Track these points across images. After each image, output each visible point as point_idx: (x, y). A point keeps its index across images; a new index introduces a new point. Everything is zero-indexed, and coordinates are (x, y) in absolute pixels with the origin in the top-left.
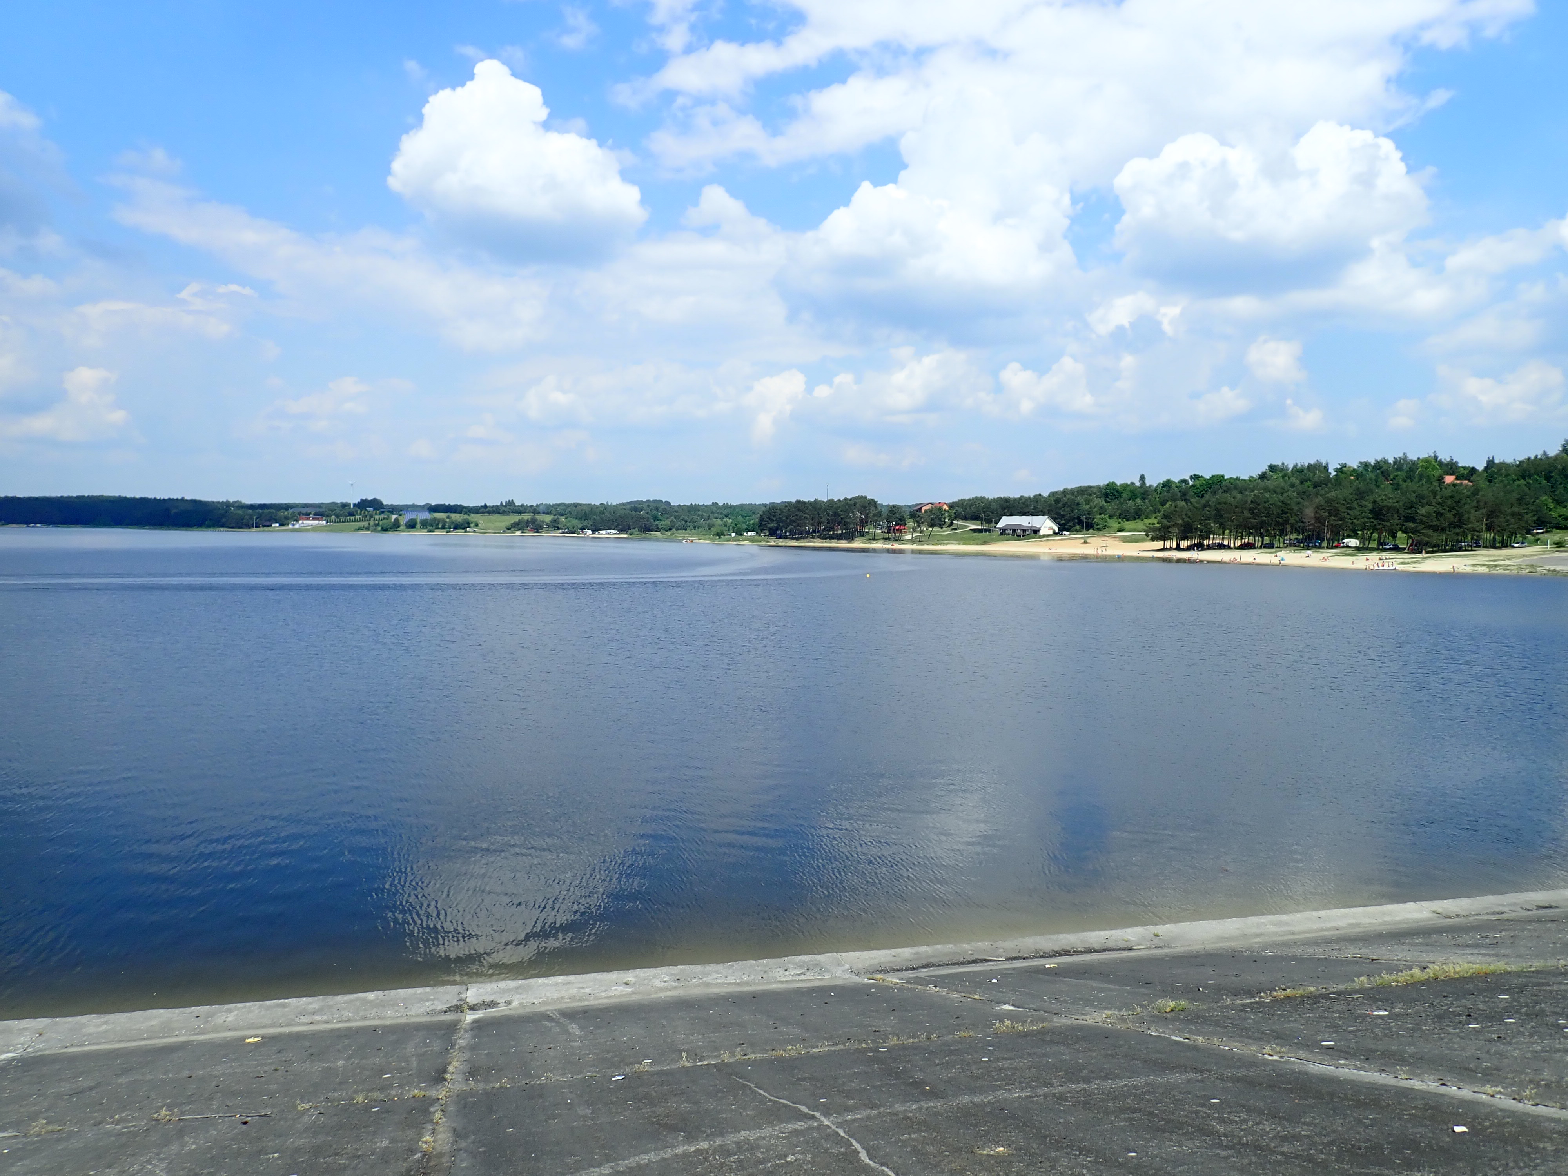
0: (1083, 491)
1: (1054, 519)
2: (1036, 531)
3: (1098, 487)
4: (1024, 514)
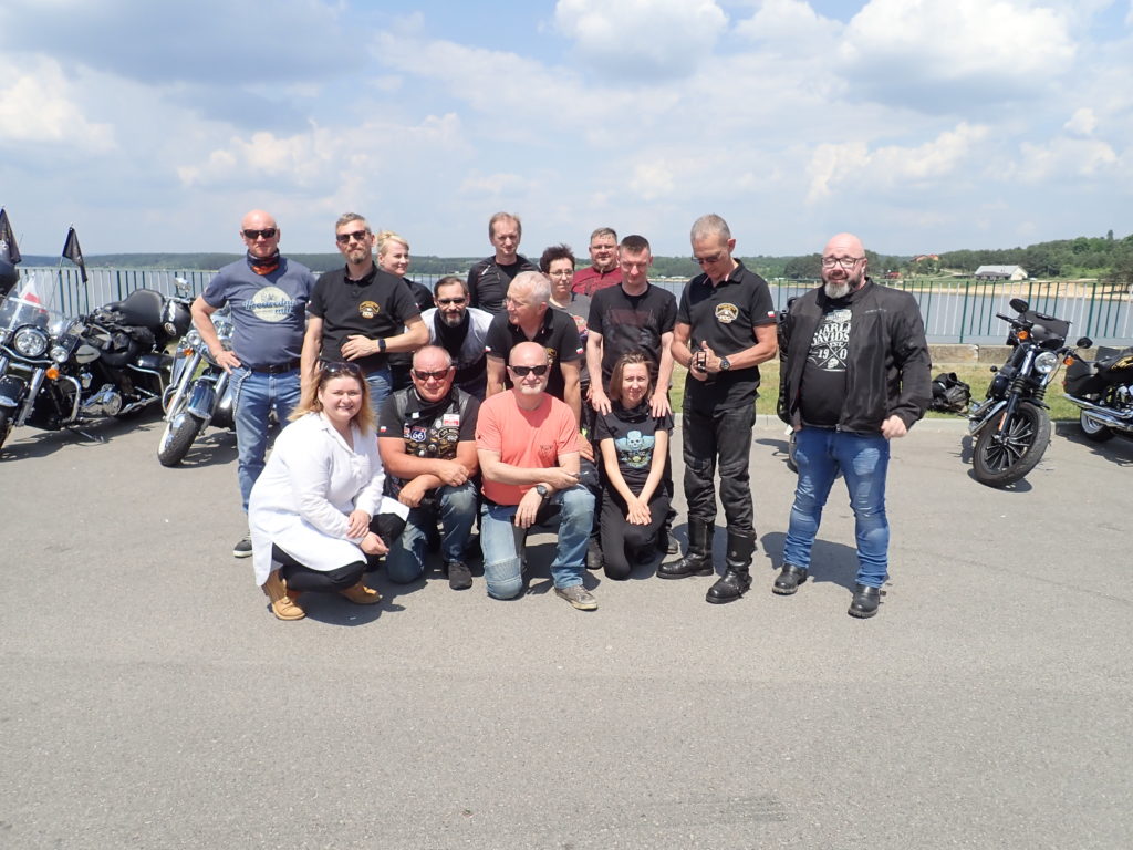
0: (1056, 245)
1: (1024, 268)
2: (1007, 278)
3: (1071, 242)
4: (1000, 263)
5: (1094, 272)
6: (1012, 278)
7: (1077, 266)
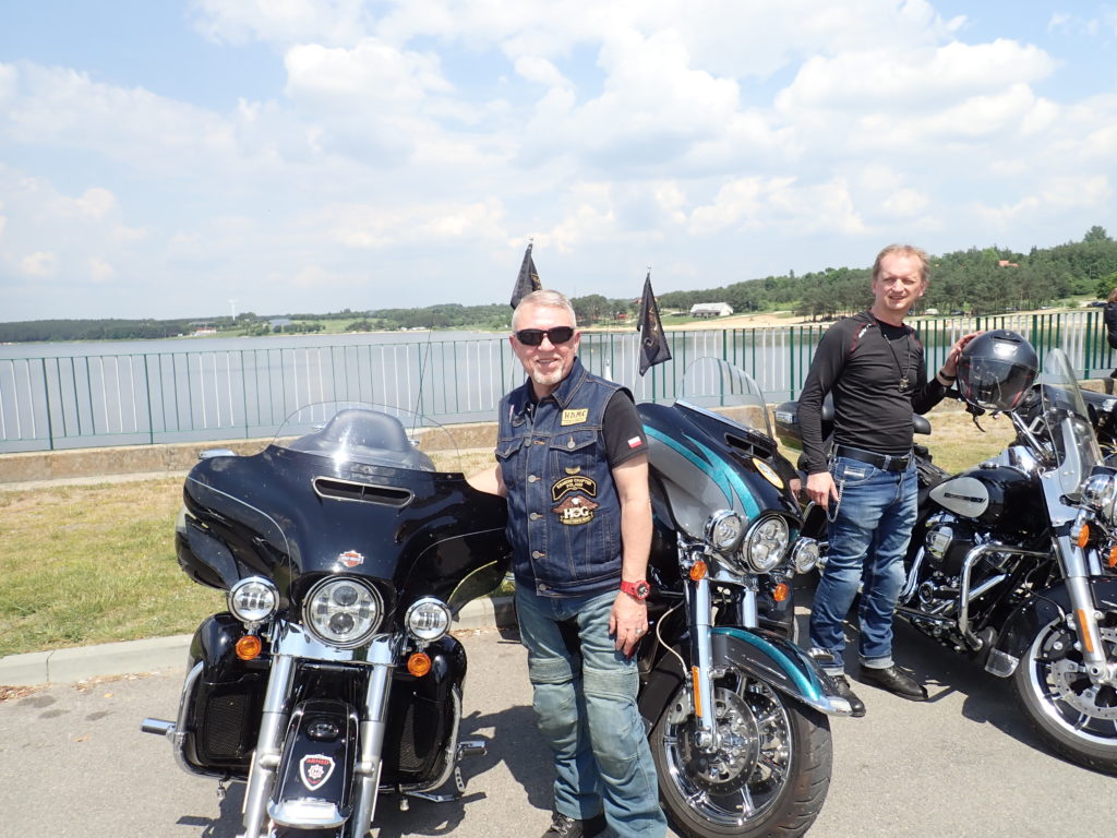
0: (751, 284)
1: (730, 304)
2: (717, 314)
3: (762, 281)
4: (710, 302)
5: (785, 305)
6: (721, 315)
7: (770, 301)
